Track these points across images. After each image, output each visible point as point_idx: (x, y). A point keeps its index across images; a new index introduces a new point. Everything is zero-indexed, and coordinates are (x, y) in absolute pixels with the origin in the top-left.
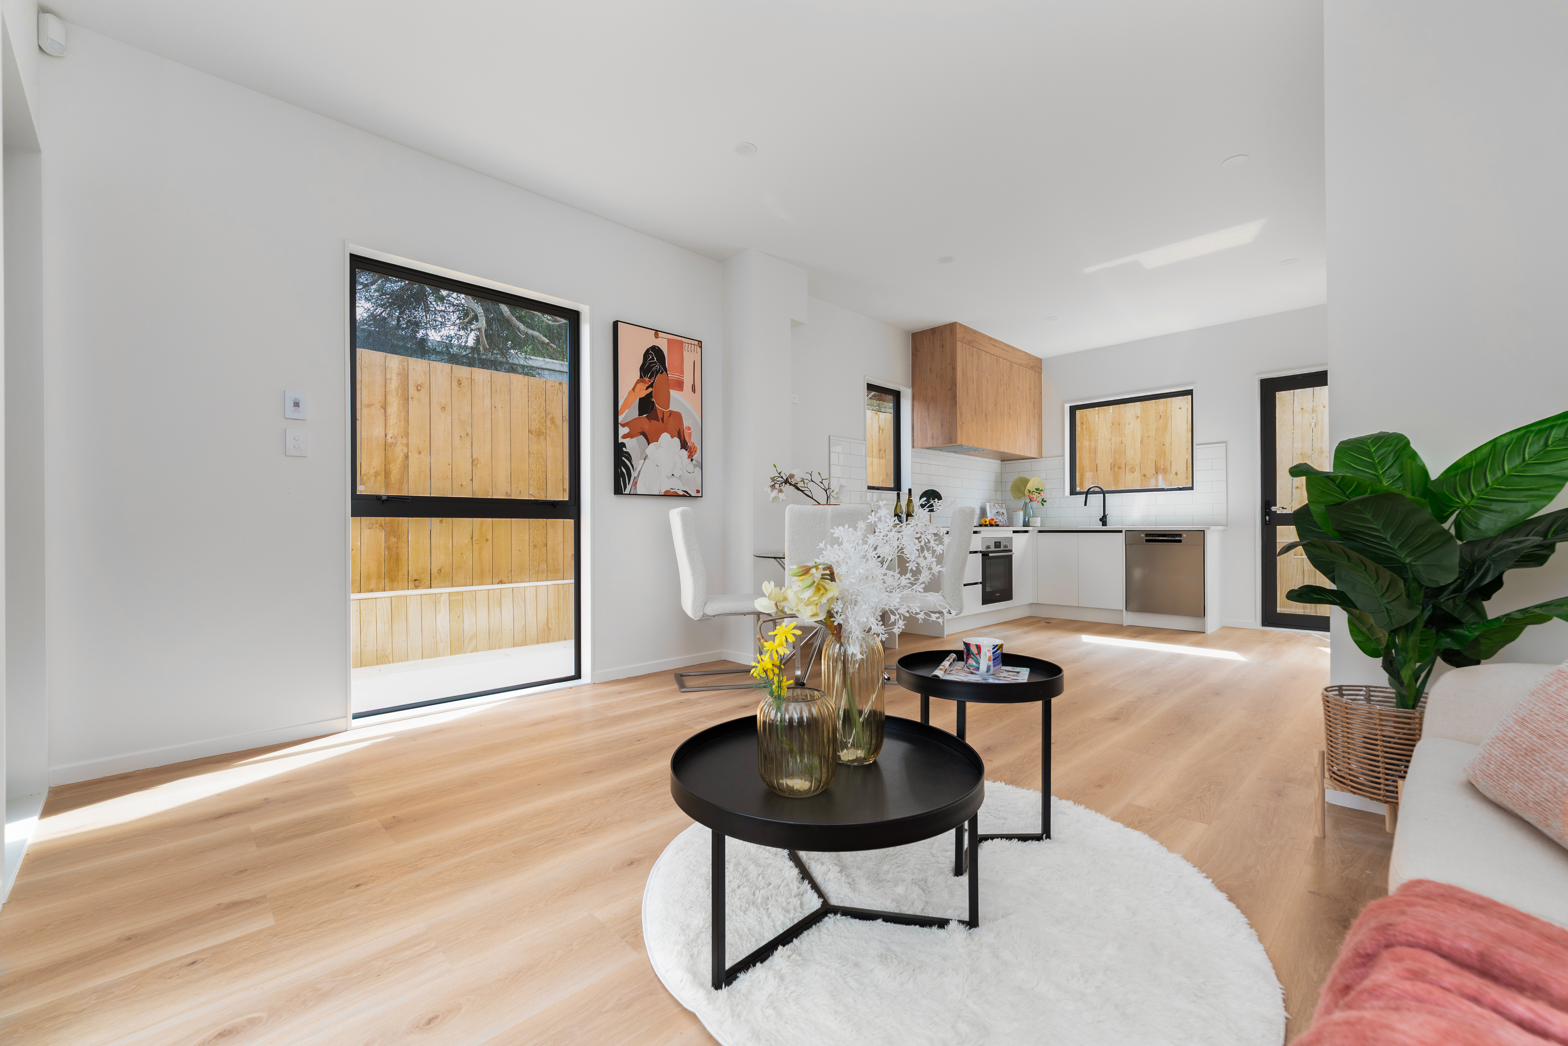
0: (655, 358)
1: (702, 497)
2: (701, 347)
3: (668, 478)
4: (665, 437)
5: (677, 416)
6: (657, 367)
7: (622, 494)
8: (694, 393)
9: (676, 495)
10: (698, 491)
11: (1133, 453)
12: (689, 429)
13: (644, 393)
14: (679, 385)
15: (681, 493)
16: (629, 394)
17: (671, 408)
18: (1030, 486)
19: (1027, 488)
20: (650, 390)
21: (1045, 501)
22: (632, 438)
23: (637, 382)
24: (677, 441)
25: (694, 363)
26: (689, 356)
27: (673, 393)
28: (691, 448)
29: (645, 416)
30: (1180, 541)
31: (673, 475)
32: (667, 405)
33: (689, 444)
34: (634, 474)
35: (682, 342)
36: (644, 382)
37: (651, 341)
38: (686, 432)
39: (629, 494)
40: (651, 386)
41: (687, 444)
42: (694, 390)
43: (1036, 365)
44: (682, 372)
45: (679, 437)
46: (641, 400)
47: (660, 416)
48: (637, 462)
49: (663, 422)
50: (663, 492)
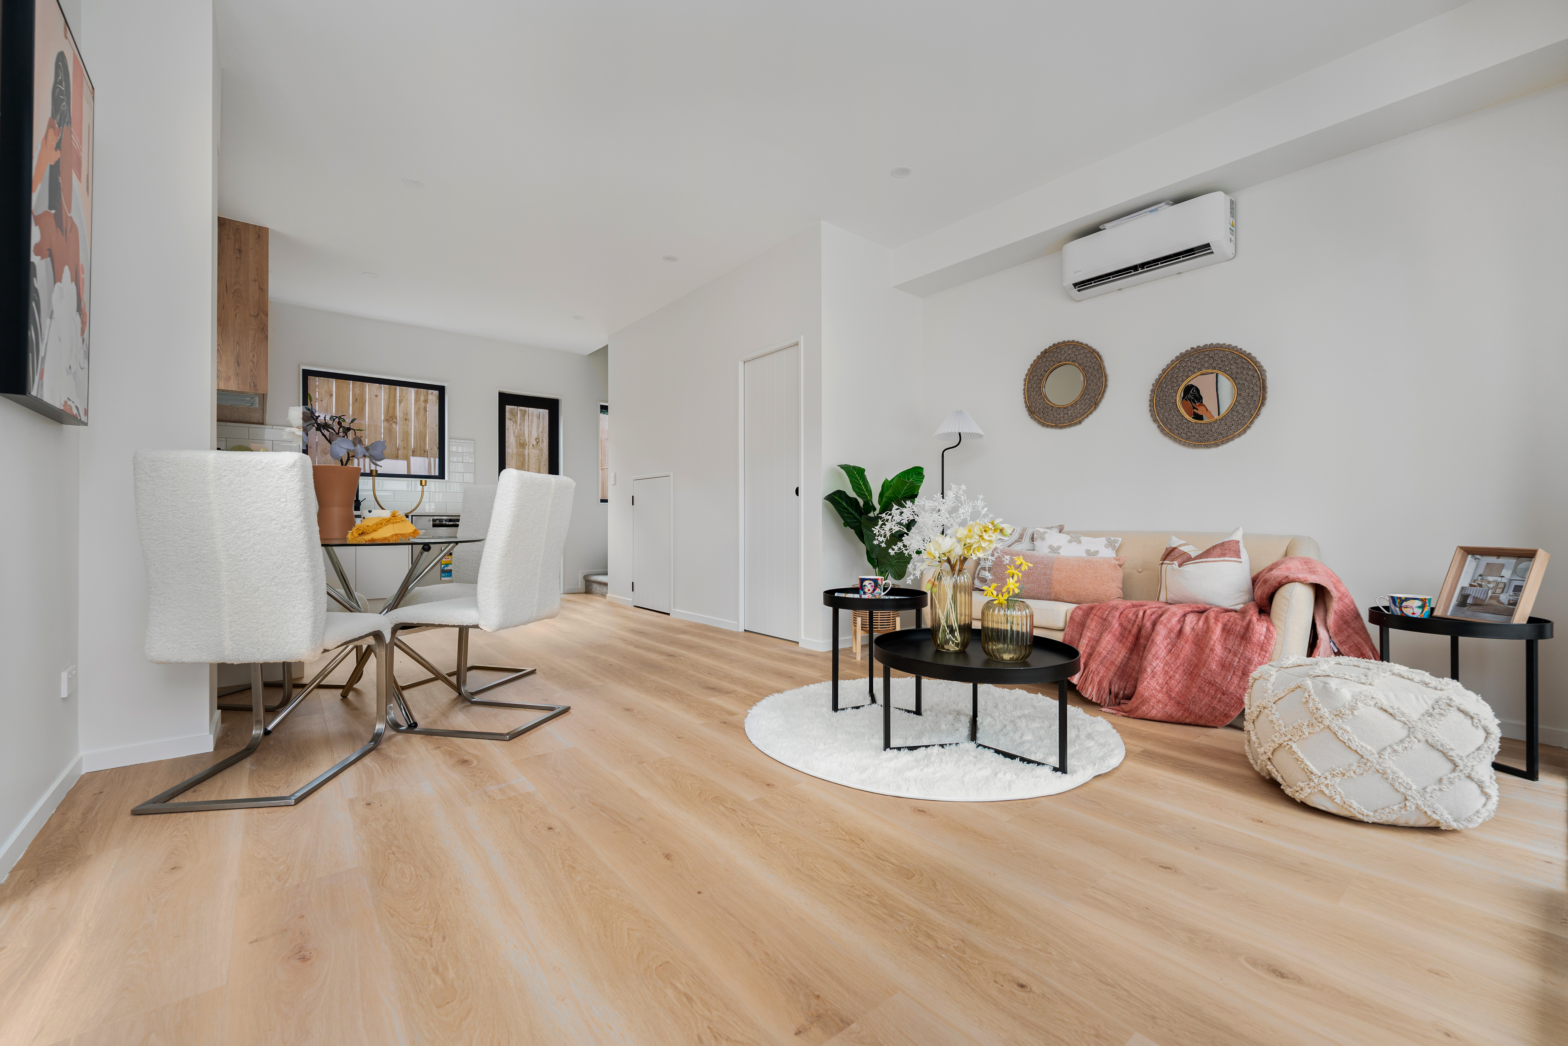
0: (64, 84)
3: (67, 371)
5: (75, 234)
6: (65, 106)
10: (85, 412)
12: (83, 270)
13: (53, 157)
15: (74, 411)
16: (42, 146)
17: (72, 214)
20: (58, 154)
22: (42, 258)
23: (49, 125)
24: (74, 290)
27: (74, 179)
28: (83, 314)
29: (53, 212)
31: (70, 367)
33: (82, 303)
34: (42, 349)
36: (54, 130)
38: (81, 274)
40: (59, 145)
45: (76, 284)
46: (51, 170)
47: (64, 224)
48: (45, 320)
49: (66, 239)
50: (62, 403)
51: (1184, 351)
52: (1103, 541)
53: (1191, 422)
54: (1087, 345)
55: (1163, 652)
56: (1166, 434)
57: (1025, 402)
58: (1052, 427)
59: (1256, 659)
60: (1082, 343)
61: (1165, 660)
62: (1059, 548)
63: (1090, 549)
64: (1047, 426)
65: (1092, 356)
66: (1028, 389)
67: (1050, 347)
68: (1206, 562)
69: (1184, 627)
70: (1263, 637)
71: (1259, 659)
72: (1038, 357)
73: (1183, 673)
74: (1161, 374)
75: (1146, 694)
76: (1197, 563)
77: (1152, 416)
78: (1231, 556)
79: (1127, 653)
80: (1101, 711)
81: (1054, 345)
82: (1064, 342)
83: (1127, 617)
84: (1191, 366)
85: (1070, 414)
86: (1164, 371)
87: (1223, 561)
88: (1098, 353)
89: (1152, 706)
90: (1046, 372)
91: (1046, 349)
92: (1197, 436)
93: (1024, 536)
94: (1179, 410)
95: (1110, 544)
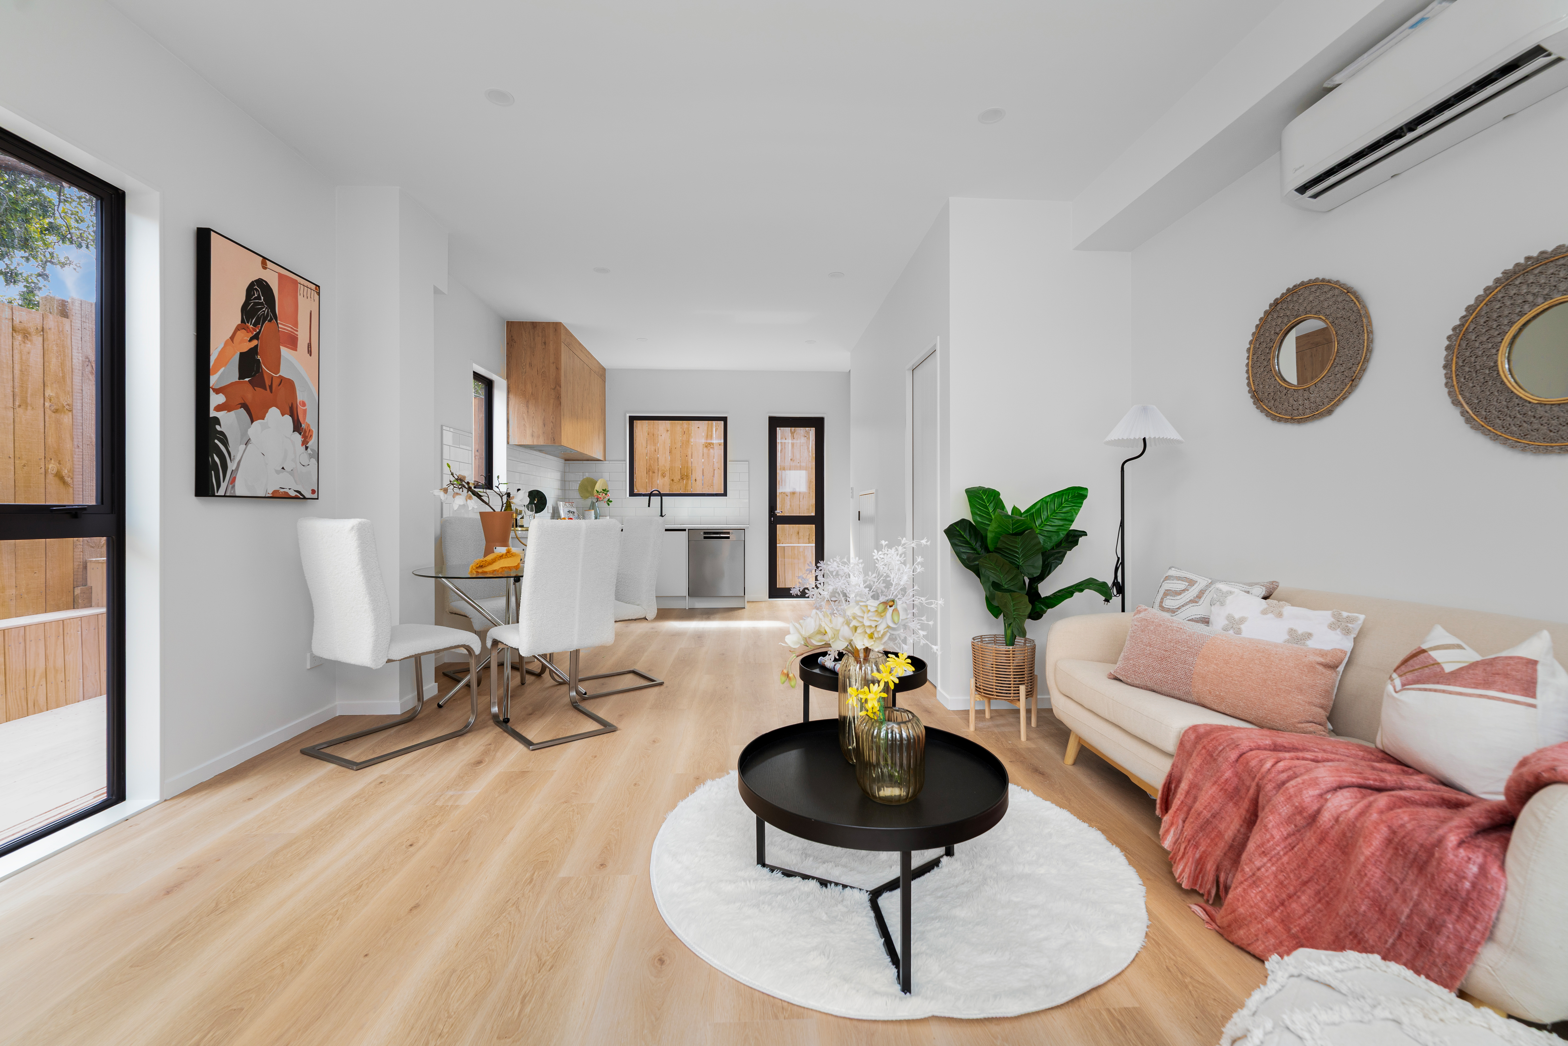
0: (262, 298)
1: (318, 499)
2: (319, 294)
3: (277, 472)
4: (274, 413)
5: (289, 385)
6: (264, 311)
7: (214, 496)
8: (311, 355)
9: (287, 497)
10: (313, 492)
11: (664, 460)
12: (304, 404)
13: (246, 347)
14: (292, 342)
15: (293, 494)
16: (226, 344)
17: (281, 374)
18: (598, 487)
19: (595, 489)
20: (255, 342)
21: (611, 501)
22: (229, 411)
23: (238, 329)
24: (288, 419)
25: (311, 314)
26: (305, 305)
27: (285, 351)
28: (305, 432)
29: (247, 379)
30: (728, 538)
31: (283, 468)
32: (277, 370)
33: (303, 425)
34: (231, 466)
35: (296, 282)
36: (247, 329)
37: (258, 273)
38: (300, 408)
39: (224, 496)
40: (256, 337)
41: (301, 426)
42: (310, 352)
43: (602, 372)
44: (296, 324)
45: (292, 415)
46: (242, 355)
47: (268, 383)
48: (236, 448)
49: (271, 391)
50: (270, 492)
51: (1510, 267)
52: (1326, 616)
53: (1530, 402)
54: (1337, 282)
55: (1277, 845)
56: (1476, 427)
57: (1249, 384)
58: (1286, 421)
59: (1450, 926)
60: (1329, 281)
61: (1279, 863)
62: (1243, 620)
63: (1295, 628)
64: (1280, 420)
65: (1347, 299)
66: (1253, 364)
67: (1283, 294)
68: (1444, 691)
69: (1322, 812)
70: (1467, 885)
71: (1458, 927)
72: (1265, 312)
73: (1315, 895)
74: (1464, 317)
75: (1241, 910)
76: (1425, 690)
77: (1450, 393)
78: (1506, 688)
79: (1241, 826)
80: (1190, 908)
81: (1288, 290)
82: (1302, 283)
83: (1247, 763)
84: (1527, 293)
85: (1312, 400)
86: (1469, 309)
87: (1481, 696)
88: (1355, 293)
89: (1256, 935)
90: (1278, 334)
91: (1276, 300)
92: (1544, 429)
93: (1205, 595)
94: (1503, 381)
95: (1339, 624)
